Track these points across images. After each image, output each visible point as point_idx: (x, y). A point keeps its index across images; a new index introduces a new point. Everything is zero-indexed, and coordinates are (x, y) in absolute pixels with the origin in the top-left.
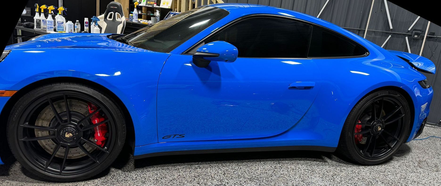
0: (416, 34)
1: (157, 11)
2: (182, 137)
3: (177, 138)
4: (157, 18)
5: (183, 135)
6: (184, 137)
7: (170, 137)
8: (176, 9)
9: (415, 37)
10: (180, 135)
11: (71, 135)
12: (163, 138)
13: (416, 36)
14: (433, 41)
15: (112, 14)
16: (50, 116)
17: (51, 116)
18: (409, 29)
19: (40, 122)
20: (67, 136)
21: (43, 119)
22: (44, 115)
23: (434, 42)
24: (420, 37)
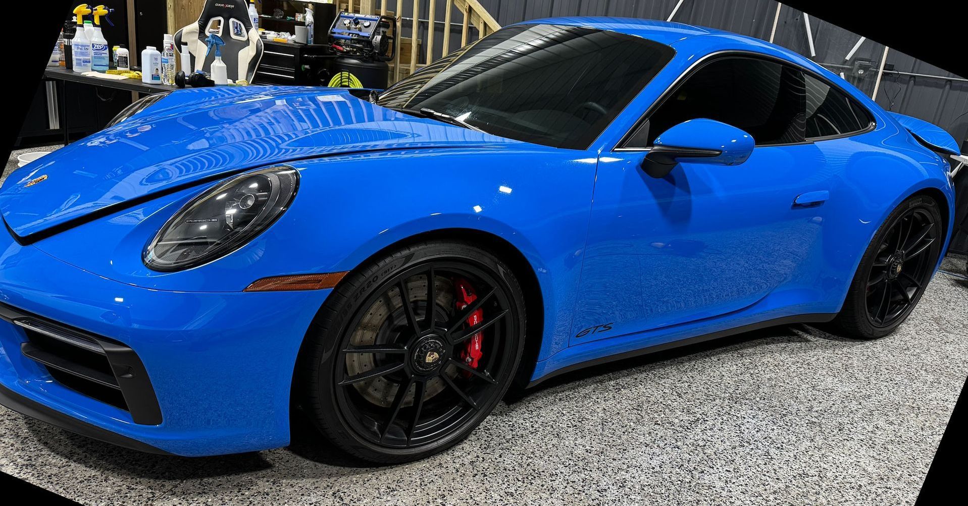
0: (861, 67)
1: (307, 12)
2: (607, 328)
3: (599, 332)
4: (308, 27)
5: (609, 326)
6: (610, 328)
7: (588, 331)
8: (344, 6)
9: (859, 73)
10: (605, 327)
11: (436, 355)
12: (577, 336)
13: (861, 72)
14: (890, 80)
15: (220, 21)
16: (379, 317)
17: (381, 316)
18: (848, 58)
19: (358, 334)
20: (429, 359)
21: (365, 327)
22: (368, 316)
23: (892, 83)
24: (867, 73)
